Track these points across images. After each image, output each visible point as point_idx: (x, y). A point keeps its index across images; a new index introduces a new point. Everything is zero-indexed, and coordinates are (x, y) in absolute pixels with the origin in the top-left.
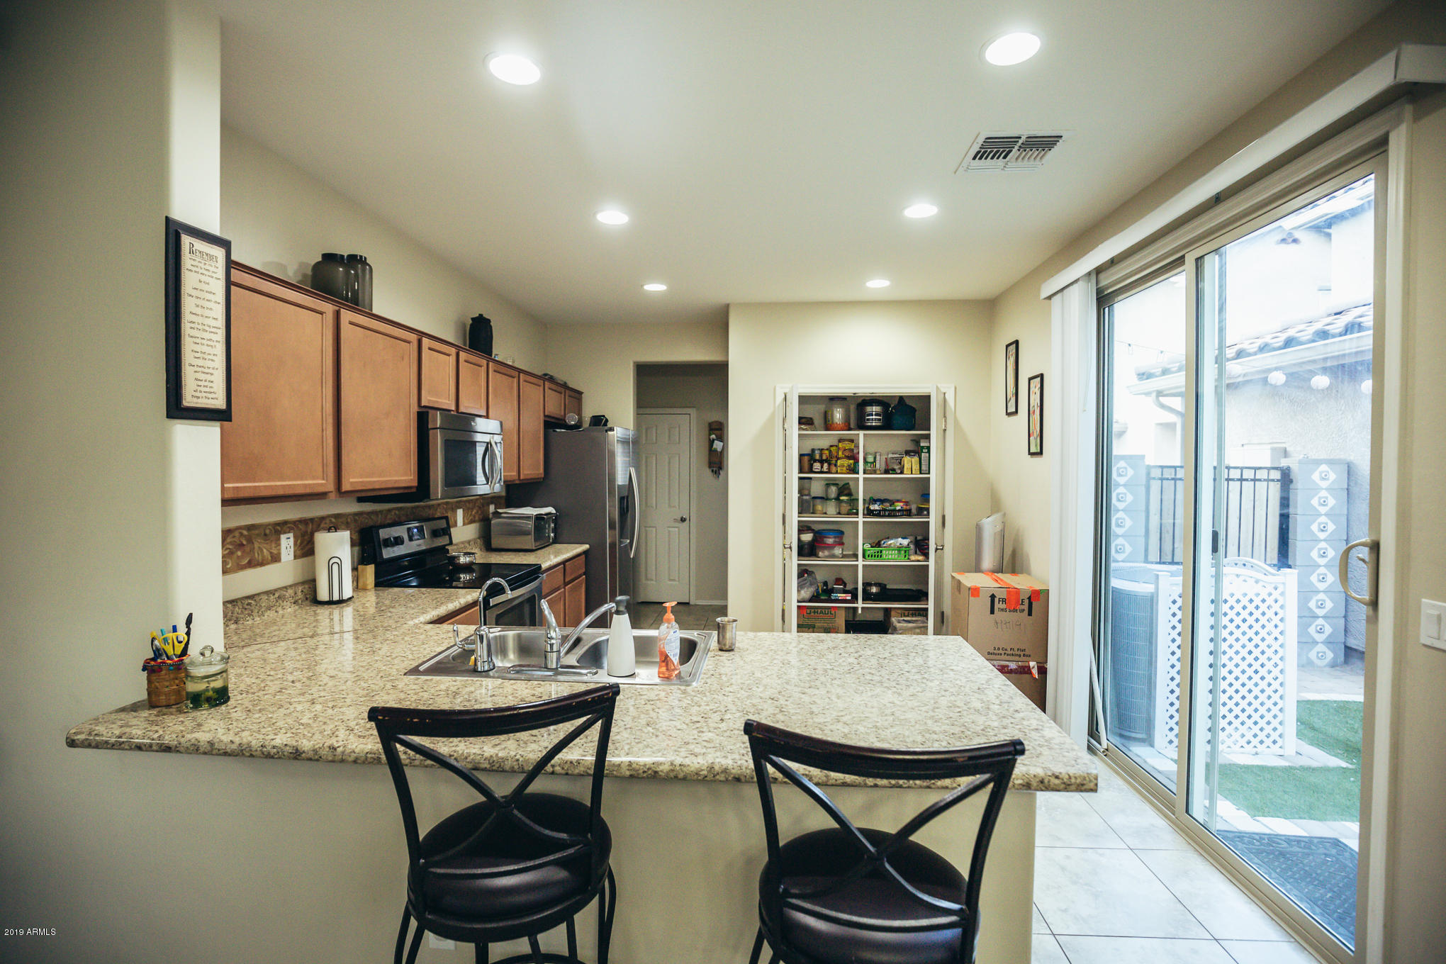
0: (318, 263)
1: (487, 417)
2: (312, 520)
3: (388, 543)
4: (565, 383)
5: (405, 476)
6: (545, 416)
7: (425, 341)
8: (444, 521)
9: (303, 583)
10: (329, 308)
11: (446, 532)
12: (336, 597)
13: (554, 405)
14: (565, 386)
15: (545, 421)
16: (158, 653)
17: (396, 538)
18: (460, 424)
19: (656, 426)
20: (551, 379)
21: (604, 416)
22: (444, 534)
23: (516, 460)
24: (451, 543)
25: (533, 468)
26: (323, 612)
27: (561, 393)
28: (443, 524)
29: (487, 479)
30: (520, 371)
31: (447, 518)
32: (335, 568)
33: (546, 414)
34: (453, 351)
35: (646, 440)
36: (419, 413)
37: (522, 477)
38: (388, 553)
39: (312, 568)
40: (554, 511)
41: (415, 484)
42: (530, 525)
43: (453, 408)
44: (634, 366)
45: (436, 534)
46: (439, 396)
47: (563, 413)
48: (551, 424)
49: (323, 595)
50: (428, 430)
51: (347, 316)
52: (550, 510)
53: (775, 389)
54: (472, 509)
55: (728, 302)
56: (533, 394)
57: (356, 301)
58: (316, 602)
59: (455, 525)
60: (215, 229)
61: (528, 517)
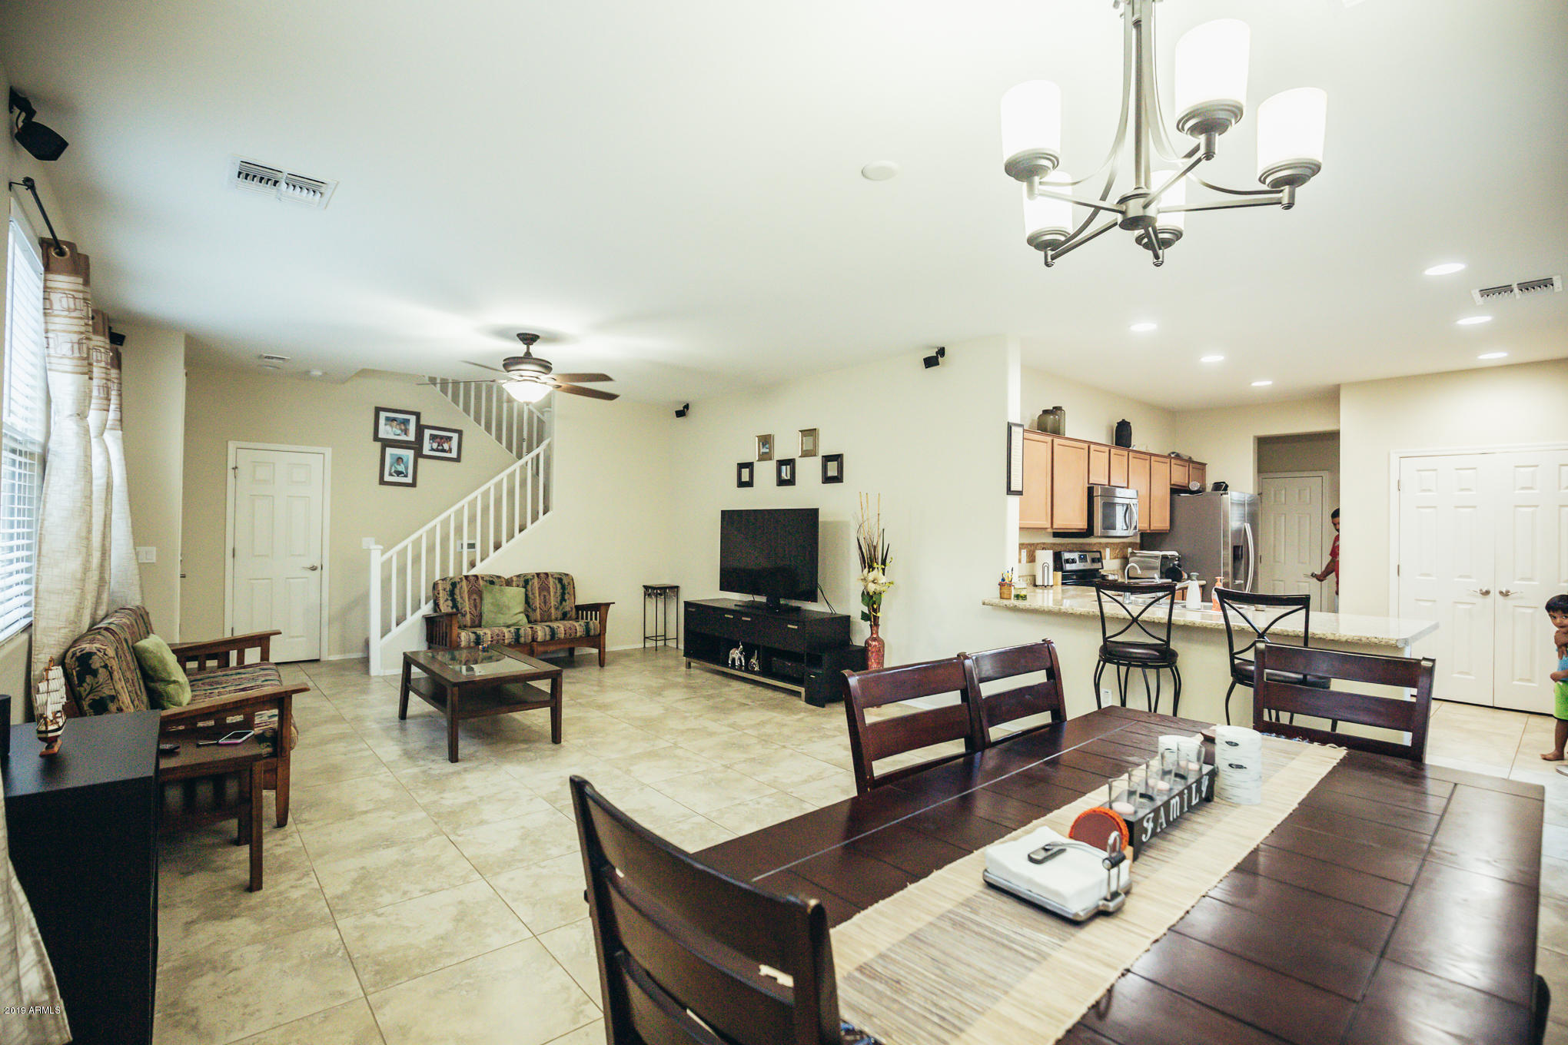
0: (1041, 415)
1: (1128, 488)
2: (1033, 544)
3: (1067, 561)
4: (1190, 458)
5: (1081, 523)
6: (1171, 484)
7: (1092, 446)
8: (1098, 554)
9: (1030, 576)
10: (1049, 439)
11: (1100, 560)
12: (1046, 584)
13: (1180, 476)
14: (1190, 460)
15: (1171, 489)
16: (1003, 580)
17: (1073, 560)
18: (1109, 492)
19: (1285, 489)
20: (1178, 456)
21: (1224, 483)
22: (1099, 562)
23: (1148, 513)
24: (1102, 568)
25: (1161, 522)
26: (1039, 591)
27: (1185, 466)
28: (1097, 555)
29: (1128, 527)
30: (1151, 455)
31: (1100, 552)
32: (1046, 568)
33: (1172, 483)
34: (1107, 449)
35: (1275, 501)
36: (1088, 488)
37: (1152, 528)
38: (1068, 567)
39: (1033, 569)
40: (1177, 554)
41: (1086, 527)
42: (1158, 563)
43: (1107, 483)
44: (1254, 440)
45: (1094, 560)
46: (1099, 478)
47: (1187, 482)
48: (1176, 491)
49: (1039, 582)
50: (1093, 497)
51: (1057, 441)
52: (1176, 554)
53: (1389, 455)
54: (1117, 549)
55: (1338, 383)
56: (1161, 470)
57: (1057, 432)
58: (1036, 586)
59: (1105, 559)
60: (1019, 422)
61: (1156, 557)
